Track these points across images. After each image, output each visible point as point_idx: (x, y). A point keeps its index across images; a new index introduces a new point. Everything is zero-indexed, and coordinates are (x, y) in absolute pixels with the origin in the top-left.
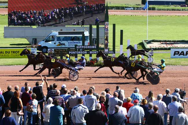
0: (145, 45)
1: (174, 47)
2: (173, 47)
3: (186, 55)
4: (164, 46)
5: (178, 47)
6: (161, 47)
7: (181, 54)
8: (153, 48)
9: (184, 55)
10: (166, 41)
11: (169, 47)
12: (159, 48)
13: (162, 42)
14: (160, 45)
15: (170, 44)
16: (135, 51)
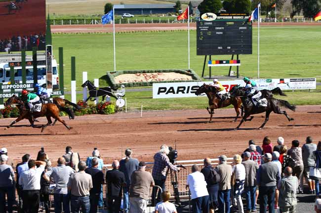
0: (111, 79)
1: (158, 81)
2: (156, 81)
3: (177, 93)
4: (142, 80)
5: (164, 81)
6: (137, 82)
7: (169, 92)
8: (125, 84)
9: (174, 93)
10: (144, 72)
11: (150, 80)
12: (134, 83)
13: (138, 74)
14: (135, 79)
15: (151, 76)
16: (95, 89)
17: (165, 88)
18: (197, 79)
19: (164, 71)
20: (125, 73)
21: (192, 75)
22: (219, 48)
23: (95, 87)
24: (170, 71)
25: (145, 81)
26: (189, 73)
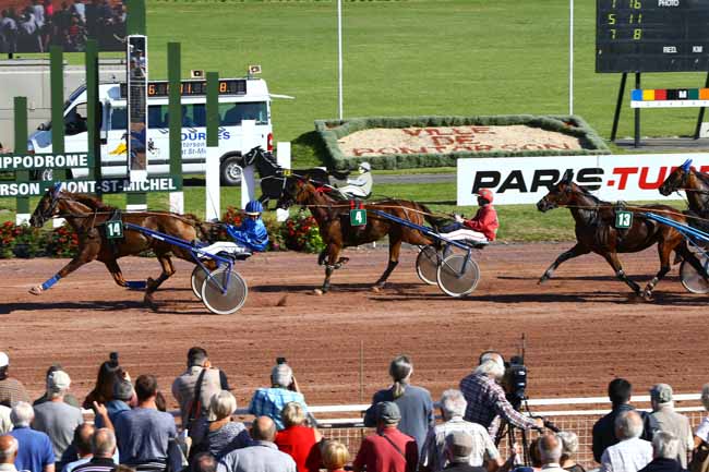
0: (329, 145)
1: (475, 152)
2: (469, 152)
3: (534, 189)
4: (423, 150)
5: (493, 150)
6: (410, 153)
8: (371, 161)
9: (523, 189)
10: (431, 123)
11: (448, 150)
12: (398, 159)
13: (413, 129)
14: (403, 145)
15: (453, 137)
16: (280, 175)
17: (496, 175)
18: (595, 148)
19: (495, 122)
20: (372, 124)
21: (581, 136)
22: (667, 50)
23: (279, 168)
24: (512, 122)
25: (433, 151)
26: (570, 128)
